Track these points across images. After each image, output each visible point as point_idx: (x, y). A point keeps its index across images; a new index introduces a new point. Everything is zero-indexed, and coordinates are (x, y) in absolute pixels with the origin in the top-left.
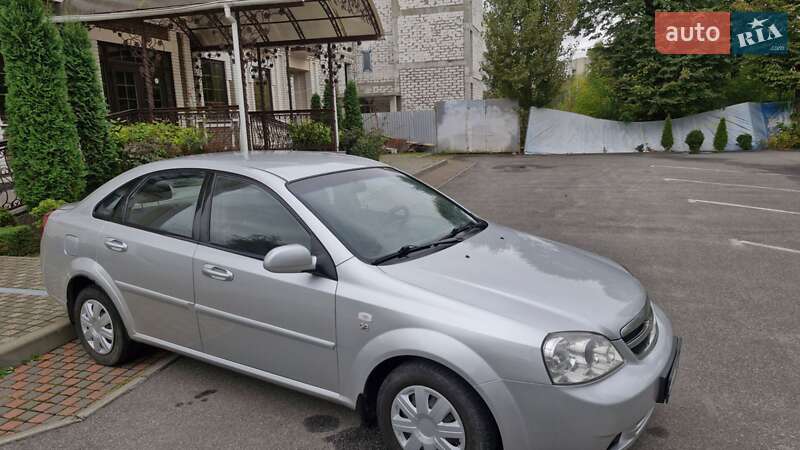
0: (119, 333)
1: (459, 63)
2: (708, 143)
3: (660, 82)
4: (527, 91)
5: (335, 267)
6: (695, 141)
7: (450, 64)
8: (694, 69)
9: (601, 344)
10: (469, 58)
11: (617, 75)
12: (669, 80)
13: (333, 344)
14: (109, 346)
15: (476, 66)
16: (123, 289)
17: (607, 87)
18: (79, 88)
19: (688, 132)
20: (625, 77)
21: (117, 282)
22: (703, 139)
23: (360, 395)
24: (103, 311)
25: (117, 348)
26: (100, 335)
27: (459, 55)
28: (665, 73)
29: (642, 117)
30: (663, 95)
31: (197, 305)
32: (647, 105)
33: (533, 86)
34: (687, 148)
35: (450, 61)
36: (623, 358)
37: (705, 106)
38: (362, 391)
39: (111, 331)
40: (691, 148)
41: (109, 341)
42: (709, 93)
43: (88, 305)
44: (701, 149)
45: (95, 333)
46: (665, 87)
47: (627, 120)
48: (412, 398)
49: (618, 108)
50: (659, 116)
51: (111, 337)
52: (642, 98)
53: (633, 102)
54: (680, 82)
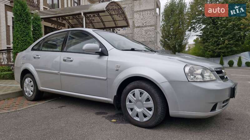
0: (35, 88)
1: (153, 42)
2: (236, 64)
3: (218, 45)
4: (175, 47)
5: (108, 51)
6: (231, 64)
7: (150, 42)
8: (229, 41)
9: (207, 72)
10: (156, 40)
11: (204, 43)
12: (221, 44)
13: (106, 78)
14: (32, 93)
15: (158, 40)
16: (37, 71)
17: (201, 47)
18: (36, 33)
19: (229, 61)
20: (206, 44)
21: (36, 69)
22: (234, 63)
23: (115, 96)
24: (31, 81)
25: (34, 93)
26: (29, 90)
27: (153, 39)
28: (220, 42)
29: (212, 56)
30: (220, 49)
31: (60, 72)
32: (214, 52)
33: (177, 46)
34: (228, 66)
35: (150, 41)
36: (216, 78)
37: (233, 53)
38: (115, 94)
39: (33, 88)
40: (230, 66)
41: (32, 91)
42: (235, 49)
43: (27, 80)
44: (233, 66)
45: (28, 90)
46: (220, 46)
47: (208, 57)
48: (134, 95)
49: (205, 53)
50: (218, 56)
51: (33, 90)
52: (212, 50)
53: (210, 51)
54: (225, 45)
